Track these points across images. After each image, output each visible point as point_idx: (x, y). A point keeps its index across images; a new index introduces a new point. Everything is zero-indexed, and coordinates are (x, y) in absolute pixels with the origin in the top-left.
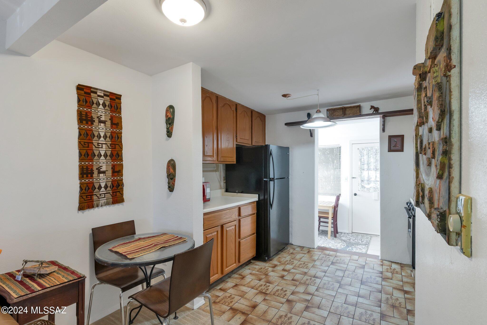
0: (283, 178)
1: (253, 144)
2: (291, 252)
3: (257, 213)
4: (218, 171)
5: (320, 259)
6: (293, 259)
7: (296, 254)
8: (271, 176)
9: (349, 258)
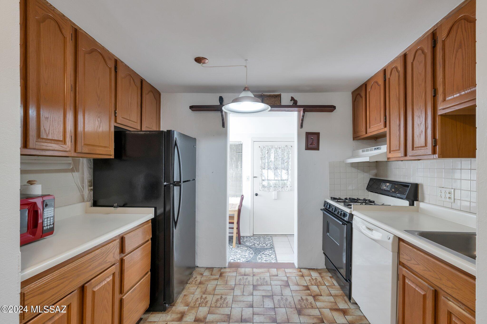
0: (188, 181)
1: (143, 129)
2: (199, 281)
3: (152, 239)
4: (78, 171)
5: (238, 284)
6: (204, 294)
7: (207, 283)
8: (176, 178)
9: (268, 274)
